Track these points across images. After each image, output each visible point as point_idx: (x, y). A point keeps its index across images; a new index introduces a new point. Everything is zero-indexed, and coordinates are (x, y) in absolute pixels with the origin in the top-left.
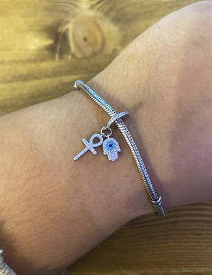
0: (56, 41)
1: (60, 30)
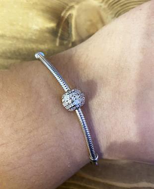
0: (58, 25)
1: (63, 14)
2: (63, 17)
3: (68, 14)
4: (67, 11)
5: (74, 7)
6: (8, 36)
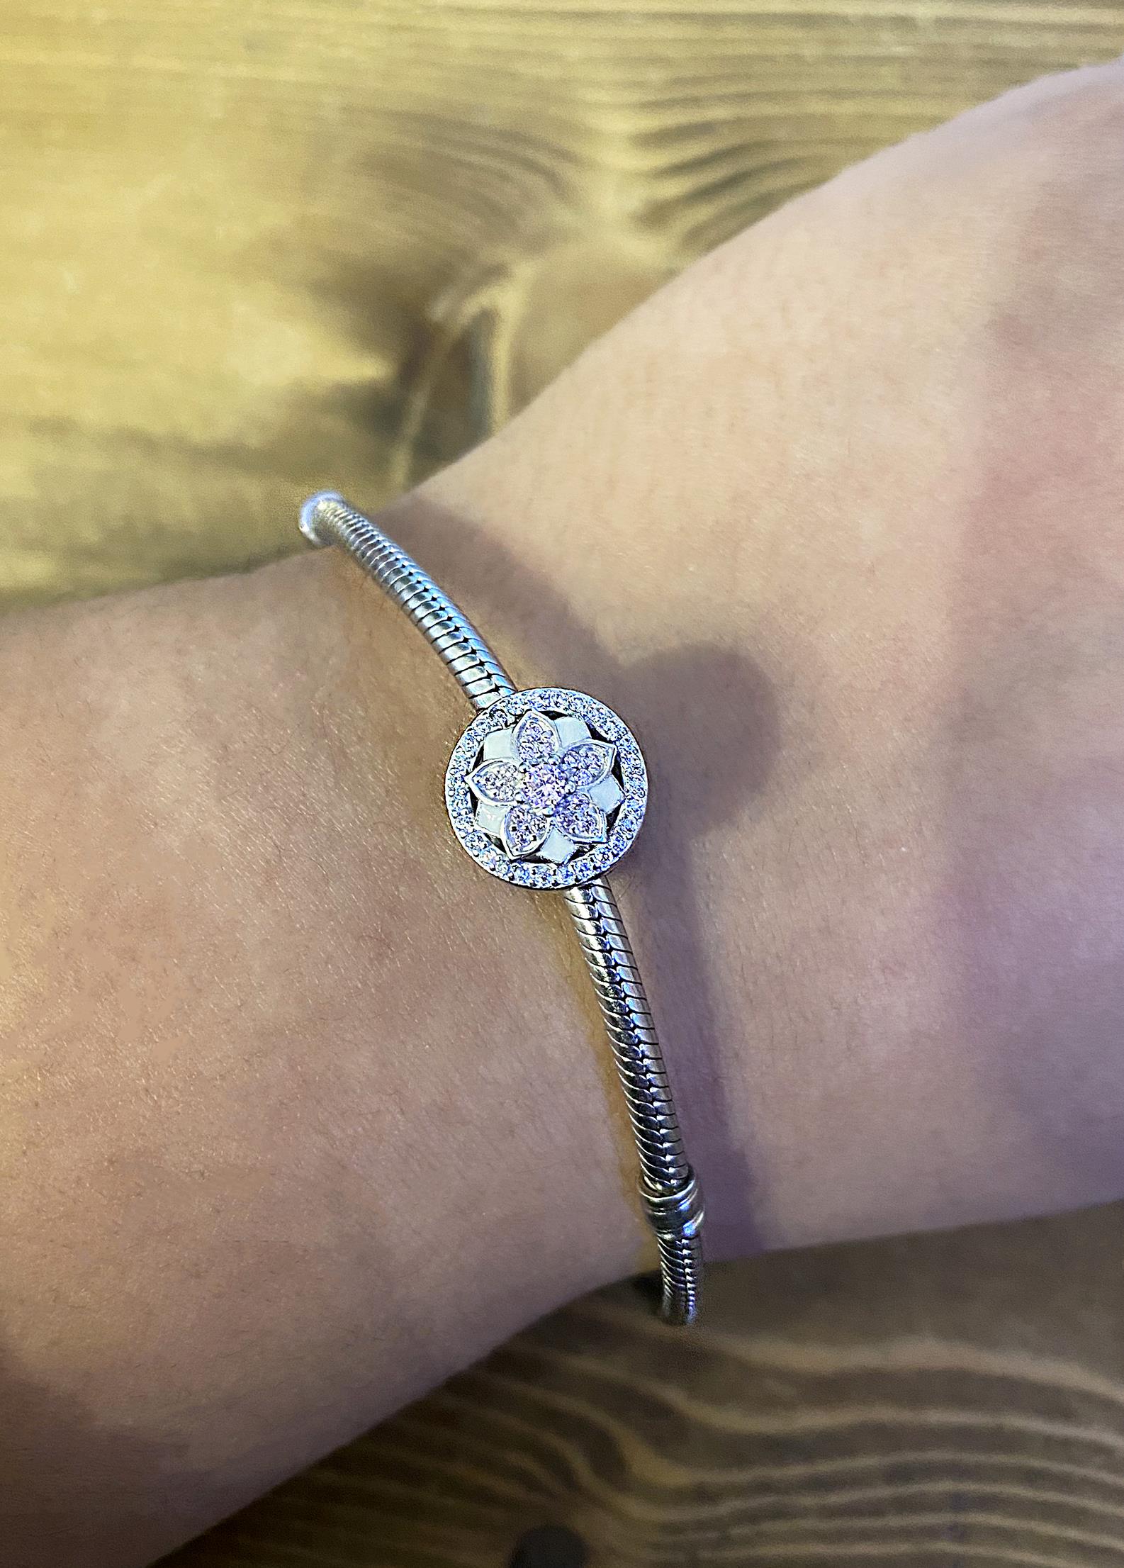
0: (409, 371)
1: (439, 310)
2: (439, 328)
3: (472, 307)
4: (467, 291)
5: (508, 275)
6: (90, 424)
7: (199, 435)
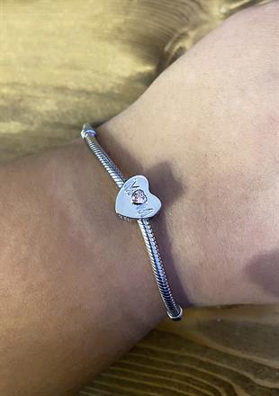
2: (168, 54)
3: (177, 47)
4: (176, 42)
5: (187, 35)
6: (71, 88)
7: (101, 90)
